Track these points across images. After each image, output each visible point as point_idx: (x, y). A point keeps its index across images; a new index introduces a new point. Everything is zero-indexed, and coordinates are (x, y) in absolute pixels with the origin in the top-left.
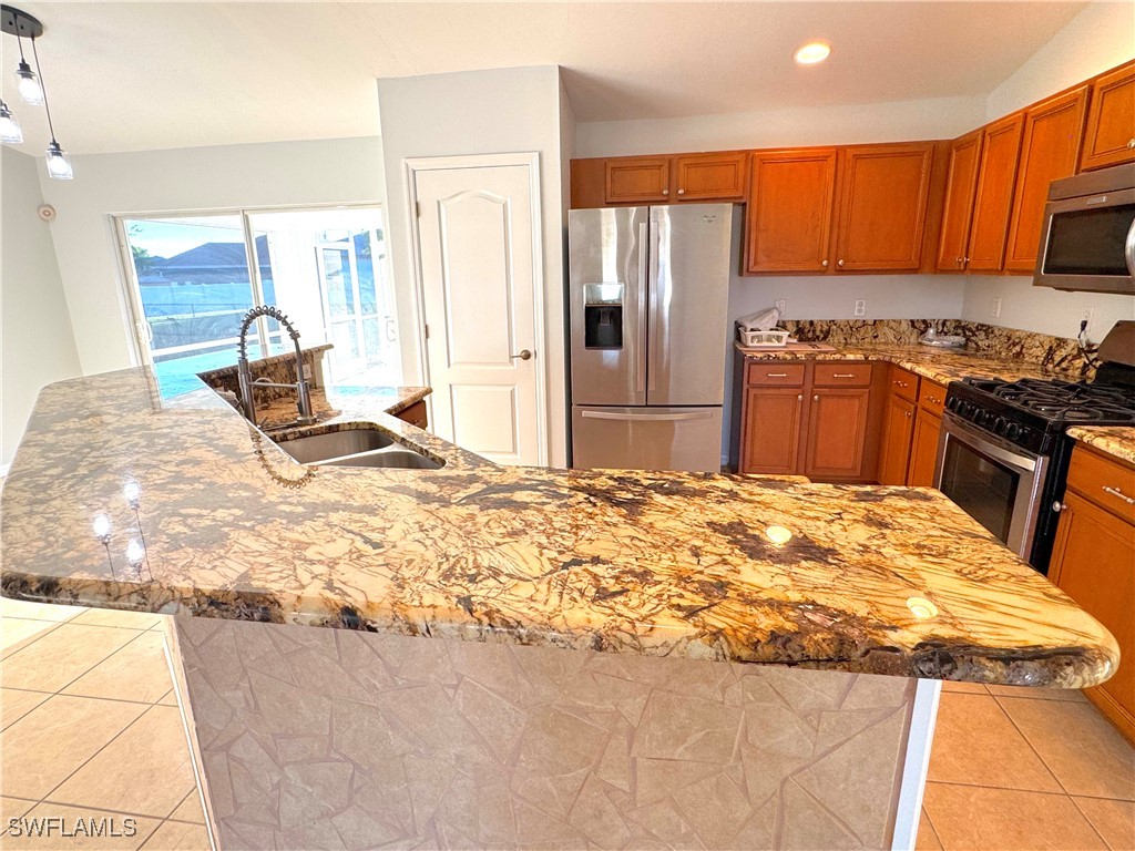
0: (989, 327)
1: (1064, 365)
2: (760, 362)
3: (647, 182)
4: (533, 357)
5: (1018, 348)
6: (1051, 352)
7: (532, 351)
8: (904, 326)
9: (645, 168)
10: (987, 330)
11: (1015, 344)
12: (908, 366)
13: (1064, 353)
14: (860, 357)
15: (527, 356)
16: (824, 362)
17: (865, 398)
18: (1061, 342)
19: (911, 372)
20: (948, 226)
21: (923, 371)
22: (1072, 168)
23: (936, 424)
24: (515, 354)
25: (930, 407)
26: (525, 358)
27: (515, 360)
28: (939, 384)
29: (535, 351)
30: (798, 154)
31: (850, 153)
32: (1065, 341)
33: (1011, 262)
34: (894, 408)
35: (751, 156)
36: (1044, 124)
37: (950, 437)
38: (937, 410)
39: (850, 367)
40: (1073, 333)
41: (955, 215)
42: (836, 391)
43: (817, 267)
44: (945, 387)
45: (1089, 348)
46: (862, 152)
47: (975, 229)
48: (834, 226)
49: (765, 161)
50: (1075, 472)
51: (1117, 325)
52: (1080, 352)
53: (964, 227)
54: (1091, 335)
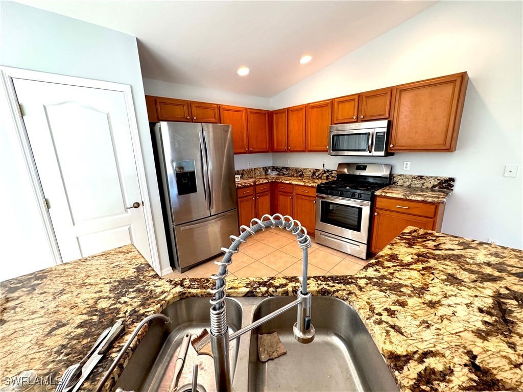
0: (287, 168)
1: (320, 176)
2: (241, 188)
4: (141, 205)
5: (301, 173)
6: (314, 173)
7: (140, 202)
8: (261, 169)
9: (175, 105)
10: (287, 169)
11: (299, 172)
12: (287, 182)
13: (319, 173)
14: (267, 181)
15: (137, 205)
16: (259, 185)
17: (269, 195)
18: (317, 170)
19: (290, 184)
20: (277, 137)
21: (296, 183)
22: (330, 123)
23: (307, 198)
24: (129, 206)
25: (302, 193)
26: (136, 207)
27: (129, 210)
28: (308, 186)
29: (143, 202)
30: (234, 108)
31: (249, 111)
32: (319, 170)
33: (309, 148)
34: (281, 196)
35: (219, 107)
36: (316, 109)
37: (322, 201)
38: (307, 194)
39: (265, 185)
40: (320, 167)
41: (279, 134)
42: (262, 194)
43: (244, 151)
44: (312, 187)
45: (328, 171)
46: (252, 111)
47: (291, 138)
48: (248, 136)
49: (224, 109)
50: (380, 203)
51: (340, 164)
52: (325, 172)
53: (285, 138)
54: (327, 167)
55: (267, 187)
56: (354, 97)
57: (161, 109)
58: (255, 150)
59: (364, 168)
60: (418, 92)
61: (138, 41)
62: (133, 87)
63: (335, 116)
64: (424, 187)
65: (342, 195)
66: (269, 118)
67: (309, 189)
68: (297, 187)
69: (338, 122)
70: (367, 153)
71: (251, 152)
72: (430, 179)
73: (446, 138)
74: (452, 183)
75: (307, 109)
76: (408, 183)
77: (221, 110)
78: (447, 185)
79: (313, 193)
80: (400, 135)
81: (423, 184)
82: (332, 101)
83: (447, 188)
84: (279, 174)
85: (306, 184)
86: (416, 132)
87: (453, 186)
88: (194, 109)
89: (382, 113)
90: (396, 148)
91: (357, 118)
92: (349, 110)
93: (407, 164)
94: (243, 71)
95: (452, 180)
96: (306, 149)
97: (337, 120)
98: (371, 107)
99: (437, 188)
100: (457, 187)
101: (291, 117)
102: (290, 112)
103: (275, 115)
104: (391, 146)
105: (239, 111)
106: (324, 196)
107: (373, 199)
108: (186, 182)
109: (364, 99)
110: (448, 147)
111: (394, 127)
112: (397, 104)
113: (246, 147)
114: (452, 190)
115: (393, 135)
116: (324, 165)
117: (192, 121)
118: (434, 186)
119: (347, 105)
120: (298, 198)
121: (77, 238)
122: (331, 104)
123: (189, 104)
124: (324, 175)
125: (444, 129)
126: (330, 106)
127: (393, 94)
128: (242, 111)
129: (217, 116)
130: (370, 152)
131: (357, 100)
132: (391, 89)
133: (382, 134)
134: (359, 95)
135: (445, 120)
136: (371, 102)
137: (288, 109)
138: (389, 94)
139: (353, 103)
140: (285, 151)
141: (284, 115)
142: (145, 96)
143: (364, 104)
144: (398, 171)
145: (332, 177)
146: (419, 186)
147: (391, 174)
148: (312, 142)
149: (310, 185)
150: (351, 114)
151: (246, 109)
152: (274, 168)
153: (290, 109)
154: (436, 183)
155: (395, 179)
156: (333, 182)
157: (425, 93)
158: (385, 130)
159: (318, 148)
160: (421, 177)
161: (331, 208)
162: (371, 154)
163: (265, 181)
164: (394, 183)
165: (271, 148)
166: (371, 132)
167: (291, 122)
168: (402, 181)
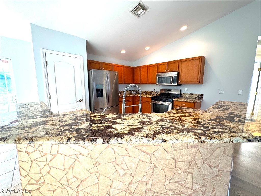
1: (153, 94)
3: (97, 66)
4: (82, 101)
6: (151, 93)
7: (82, 100)
8: (129, 91)
9: (96, 63)
11: (145, 92)
12: (139, 96)
14: (131, 95)
17: (132, 101)
18: (152, 92)
20: (136, 78)
21: (143, 96)
22: (157, 72)
23: (148, 102)
24: (77, 101)
25: (146, 101)
26: (80, 101)
27: (77, 102)
28: (148, 97)
29: (83, 100)
30: (119, 65)
31: (124, 67)
32: (153, 92)
33: (149, 82)
34: (137, 102)
35: (113, 65)
36: (151, 67)
37: (153, 103)
38: (148, 101)
39: (130, 97)
40: (154, 91)
41: (137, 77)
42: (129, 101)
43: (122, 83)
44: (150, 98)
45: (157, 92)
46: (126, 67)
47: (141, 78)
48: (124, 77)
49: (115, 66)
50: (175, 103)
51: (161, 89)
52: (155, 92)
53: (139, 78)
54: (156, 90)
55: (131, 98)
56: (165, 63)
57: (91, 65)
58: (127, 83)
59: (170, 90)
60: (187, 62)
61: (87, 41)
62: (84, 57)
63: (159, 70)
64: (193, 98)
65: (161, 101)
66: (133, 70)
67: (148, 99)
68: (143, 98)
69: (160, 72)
70: (171, 84)
71: (125, 83)
72: (195, 95)
73: (198, 79)
74: (202, 96)
75: (148, 66)
76: (187, 97)
77: (114, 66)
78: (201, 96)
79: (150, 100)
80: (182, 77)
81: (192, 97)
82: (158, 64)
83: (201, 98)
84: (136, 93)
85: (147, 97)
86: (188, 77)
87: (203, 97)
88: (103, 65)
89: (176, 69)
90: (181, 82)
91: (167, 71)
92: (164, 68)
93: (186, 89)
94: (123, 52)
95: (202, 95)
96: (148, 83)
97: (159, 71)
98: (171, 67)
99: (197, 98)
100: (205, 98)
101: (141, 70)
102: (141, 68)
103: (135, 69)
104: (179, 82)
105: (121, 67)
106: (154, 101)
107: (173, 102)
108: (100, 93)
109: (169, 64)
110: (199, 82)
111: (180, 75)
112: (181, 66)
113: (123, 81)
114: (203, 99)
115: (180, 77)
116: (155, 89)
117: (102, 69)
118: (196, 98)
119: (163, 66)
120: (144, 102)
121: (58, 111)
122: (157, 65)
123: (102, 63)
124: (155, 94)
125: (197, 76)
126: (157, 66)
127: (179, 62)
128: (122, 67)
129: (112, 68)
130: (172, 84)
131: (167, 64)
132: (179, 61)
133: (176, 77)
134: (168, 62)
135: (197, 72)
136: (172, 65)
137: (140, 67)
138: (178, 62)
139: (165, 65)
140: (139, 84)
141: (139, 69)
142: (87, 60)
143: (169, 66)
144: (183, 92)
145: (158, 94)
146: (191, 97)
147: (180, 93)
148: (150, 80)
149: (149, 97)
150: (165, 69)
151: (124, 66)
152: (134, 91)
153: (141, 67)
154: (197, 96)
155: (182, 95)
156: (158, 96)
157: (190, 63)
158: (177, 75)
159: (152, 82)
160: (191, 94)
161: (157, 106)
162: (172, 85)
163: (130, 96)
164: (182, 96)
165: (133, 82)
166: (172, 76)
167: (142, 72)
168: (185, 96)
